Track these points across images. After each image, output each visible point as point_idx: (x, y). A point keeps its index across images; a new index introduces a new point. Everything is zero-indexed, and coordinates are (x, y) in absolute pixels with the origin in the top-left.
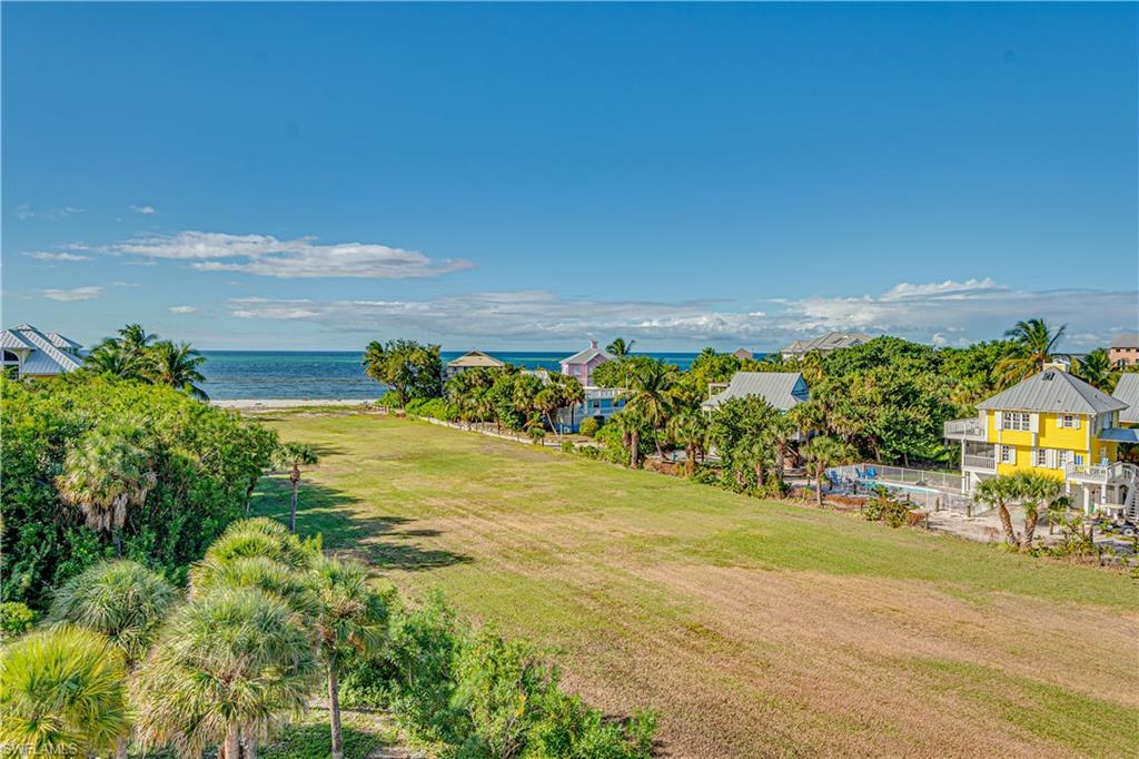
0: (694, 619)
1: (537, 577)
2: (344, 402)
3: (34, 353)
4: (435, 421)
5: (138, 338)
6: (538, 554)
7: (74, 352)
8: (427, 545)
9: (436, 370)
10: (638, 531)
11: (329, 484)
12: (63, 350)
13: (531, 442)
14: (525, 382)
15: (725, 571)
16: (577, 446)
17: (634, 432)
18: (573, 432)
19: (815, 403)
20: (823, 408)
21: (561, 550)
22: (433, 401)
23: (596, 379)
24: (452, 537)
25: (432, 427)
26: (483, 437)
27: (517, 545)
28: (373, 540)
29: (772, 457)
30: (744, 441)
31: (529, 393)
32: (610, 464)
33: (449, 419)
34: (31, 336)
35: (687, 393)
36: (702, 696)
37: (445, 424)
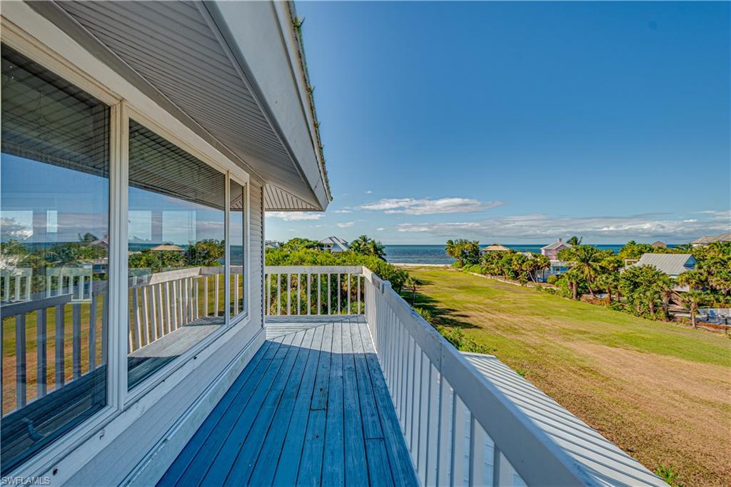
0: (586, 365)
1: (509, 337)
2: (438, 265)
3: (335, 245)
4: (476, 274)
5: (365, 240)
6: (512, 329)
7: (346, 244)
8: (462, 320)
9: (476, 252)
10: (567, 327)
11: (428, 295)
12: (343, 244)
13: (520, 285)
14: (518, 257)
15: (613, 349)
16: (544, 288)
17: (574, 282)
18: (544, 282)
19: (700, 271)
20: (706, 274)
21: (524, 329)
22: (475, 265)
23: (559, 257)
24: (475, 319)
26: (497, 282)
27: (503, 325)
28: (443, 316)
29: (660, 298)
30: (641, 289)
31: (520, 263)
32: (561, 297)
33: (482, 273)
34: (334, 239)
35: (612, 265)
36: (579, 393)
37: (480, 275)
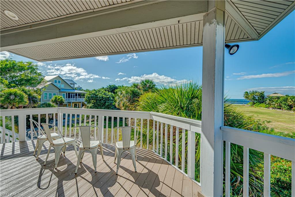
9: (263, 97)
22: (262, 104)
25: (261, 108)
37: (265, 109)
